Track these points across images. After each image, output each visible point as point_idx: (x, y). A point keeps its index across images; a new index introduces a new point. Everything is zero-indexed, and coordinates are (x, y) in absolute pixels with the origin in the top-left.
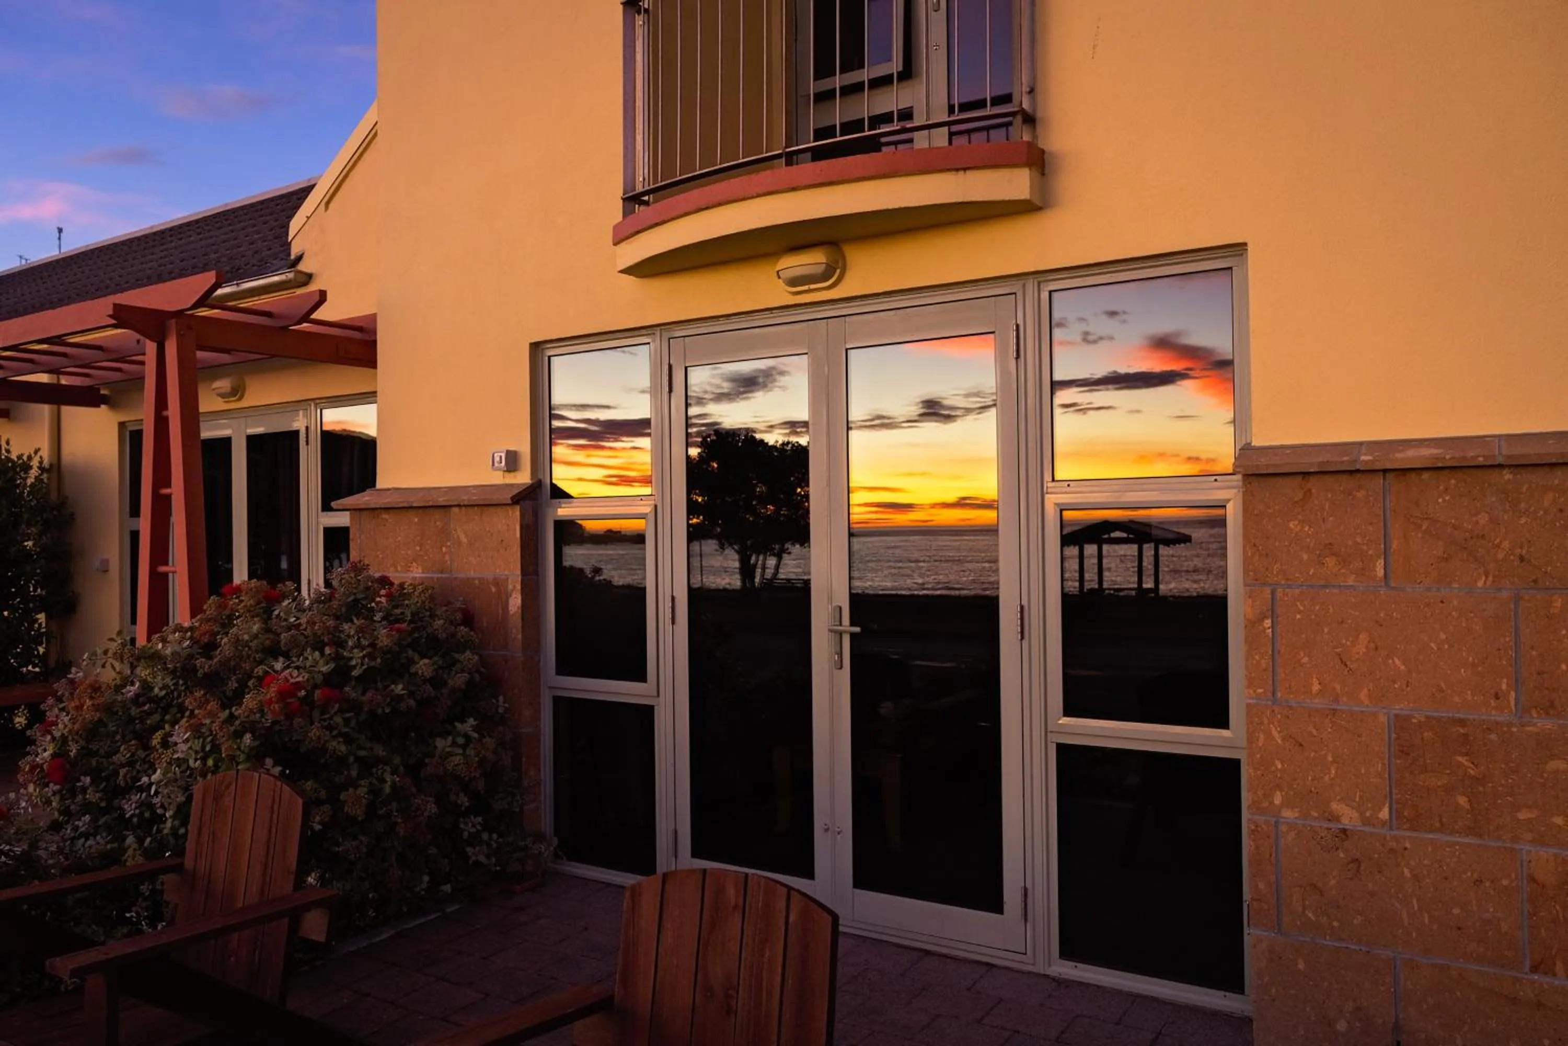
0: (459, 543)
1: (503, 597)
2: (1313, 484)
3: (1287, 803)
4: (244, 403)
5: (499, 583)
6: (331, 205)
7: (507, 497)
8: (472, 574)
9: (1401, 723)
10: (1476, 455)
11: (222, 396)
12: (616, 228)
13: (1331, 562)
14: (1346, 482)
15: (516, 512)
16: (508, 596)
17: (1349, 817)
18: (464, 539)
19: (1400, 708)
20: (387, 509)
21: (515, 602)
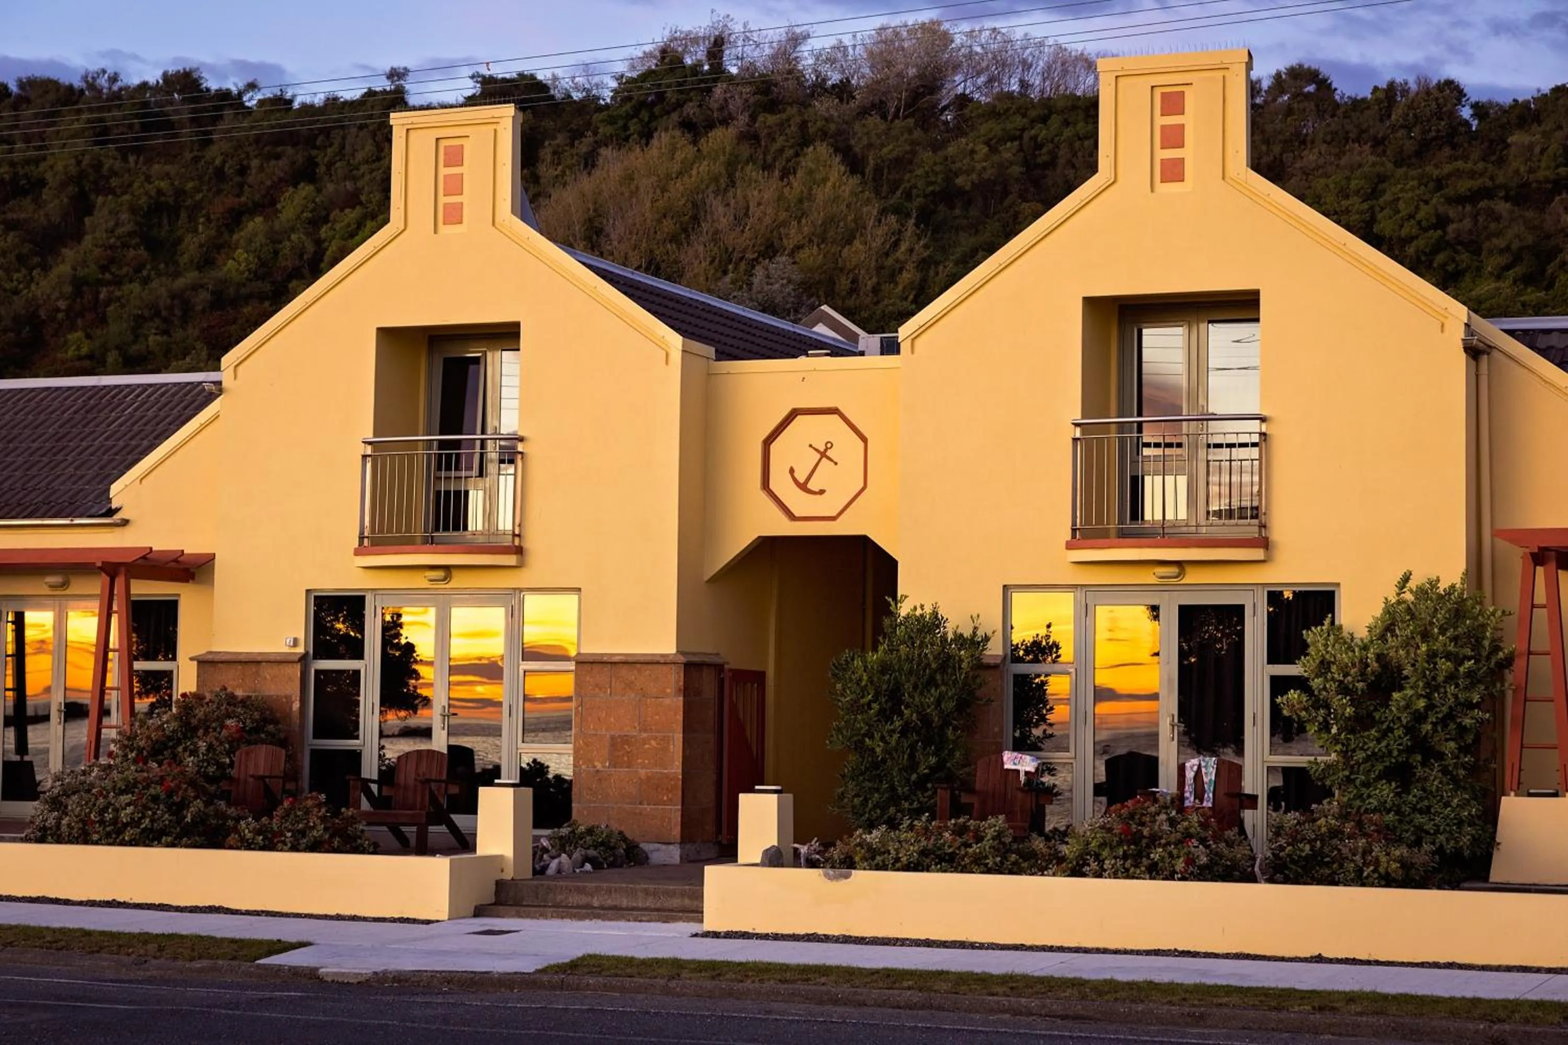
0: (266, 679)
1: (290, 702)
2: (594, 666)
3: (583, 764)
4: (68, 592)
5: (289, 698)
6: (144, 481)
7: (296, 658)
8: (272, 693)
9: (613, 738)
10: (630, 659)
11: (51, 586)
12: (355, 549)
13: (597, 690)
14: (601, 666)
15: (299, 666)
16: (292, 703)
17: (599, 766)
18: (268, 677)
19: (613, 733)
20: (222, 662)
21: (296, 706)
